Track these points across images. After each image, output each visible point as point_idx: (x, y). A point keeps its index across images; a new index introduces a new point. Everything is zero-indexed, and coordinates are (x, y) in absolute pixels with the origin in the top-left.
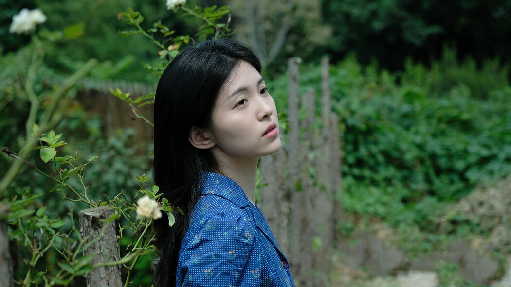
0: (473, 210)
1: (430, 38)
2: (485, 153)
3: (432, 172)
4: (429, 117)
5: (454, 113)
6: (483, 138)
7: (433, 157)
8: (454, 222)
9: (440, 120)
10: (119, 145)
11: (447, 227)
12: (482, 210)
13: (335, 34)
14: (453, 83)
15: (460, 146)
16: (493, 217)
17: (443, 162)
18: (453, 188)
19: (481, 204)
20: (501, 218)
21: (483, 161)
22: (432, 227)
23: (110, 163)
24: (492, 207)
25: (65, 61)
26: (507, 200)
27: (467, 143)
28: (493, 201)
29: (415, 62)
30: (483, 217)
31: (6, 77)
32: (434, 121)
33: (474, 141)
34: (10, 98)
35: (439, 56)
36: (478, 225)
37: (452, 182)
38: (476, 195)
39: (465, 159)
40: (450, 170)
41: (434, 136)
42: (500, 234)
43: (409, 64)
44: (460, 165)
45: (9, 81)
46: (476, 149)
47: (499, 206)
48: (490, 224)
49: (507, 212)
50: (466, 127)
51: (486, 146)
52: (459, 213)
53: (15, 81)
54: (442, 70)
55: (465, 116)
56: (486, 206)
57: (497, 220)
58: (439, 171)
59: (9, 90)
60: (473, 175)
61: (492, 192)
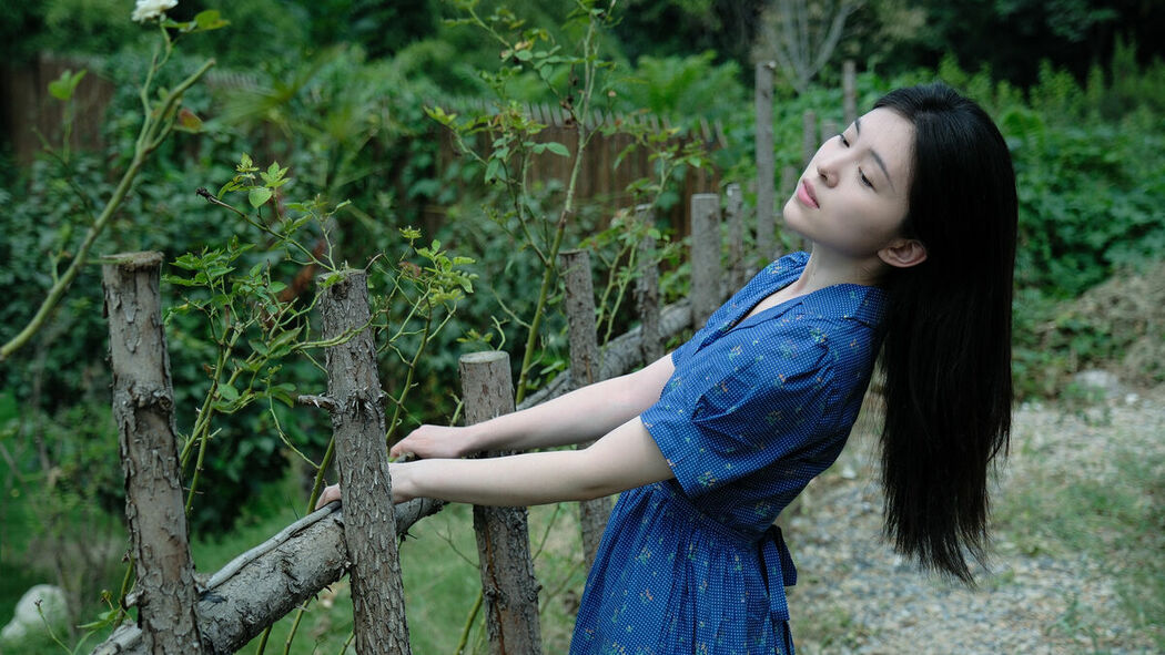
0: (1100, 309)
1: (1096, 26)
2: (1140, 218)
3: (1046, 249)
4: (1048, 159)
5: (1093, 151)
6: (1139, 195)
7: (1051, 225)
8: (1067, 331)
9: (1067, 165)
10: (534, 205)
11: (1054, 337)
12: (1115, 312)
13: (931, 21)
14: (1129, 105)
15: (1099, 207)
16: (1133, 323)
17: (1067, 234)
18: (1082, 278)
19: (1115, 301)
20: (1146, 324)
21: (1137, 232)
22: (1031, 339)
23: (519, 234)
24: (1133, 307)
25: (464, 69)
26: (1160, 295)
27: (1109, 203)
28: (1134, 297)
29: (1056, 68)
30: (1115, 322)
31: (369, 100)
32: (1057, 167)
33: (1123, 199)
34: (374, 132)
35: (1106, 59)
36: (1108, 335)
37: (1082, 267)
38: (1111, 287)
39: (1105, 230)
40: (1081, 247)
41: (1056, 189)
42: (1144, 350)
43: (1045, 70)
44: (1097, 239)
45: (373, 105)
46: (1126, 212)
47: (1144, 305)
48: (1126, 334)
49: (1156, 315)
50: (1114, 174)
51: (1141, 208)
52: (1075, 317)
53: (381, 104)
54: (1108, 81)
55: (1111, 158)
56: (1123, 304)
57: (1139, 328)
58: (1059, 250)
59: (373, 119)
60: (1116, 256)
61: (1136, 281)
